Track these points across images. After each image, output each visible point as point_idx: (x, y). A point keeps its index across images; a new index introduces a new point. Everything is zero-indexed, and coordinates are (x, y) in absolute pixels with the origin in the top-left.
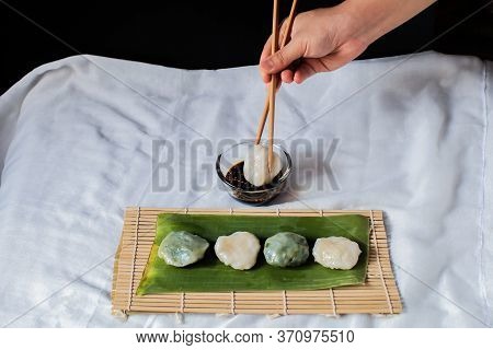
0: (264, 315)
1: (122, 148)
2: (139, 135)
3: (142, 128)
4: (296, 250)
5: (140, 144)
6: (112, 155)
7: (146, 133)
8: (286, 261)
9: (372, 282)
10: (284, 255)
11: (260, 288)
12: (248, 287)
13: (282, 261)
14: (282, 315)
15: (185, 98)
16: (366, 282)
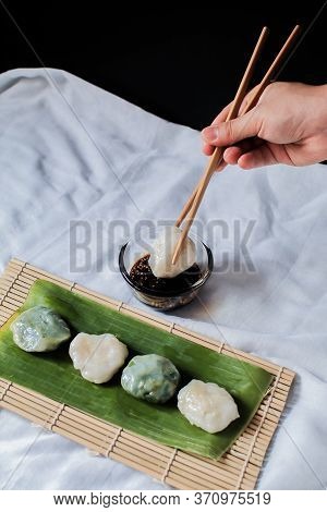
0: (83, 447)
1: (53, 188)
2: (79, 180)
3: (86, 172)
4: (158, 383)
5: (74, 190)
6: (37, 193)
7: (87, 179)
8: (140, 393)
9: (231, 461)
10: (141, 384)
11: (97, 413)
12: (84, 405)
13: (136, 390)
14: (102, 456)
15: (153, 153)
16: (224, 457)
